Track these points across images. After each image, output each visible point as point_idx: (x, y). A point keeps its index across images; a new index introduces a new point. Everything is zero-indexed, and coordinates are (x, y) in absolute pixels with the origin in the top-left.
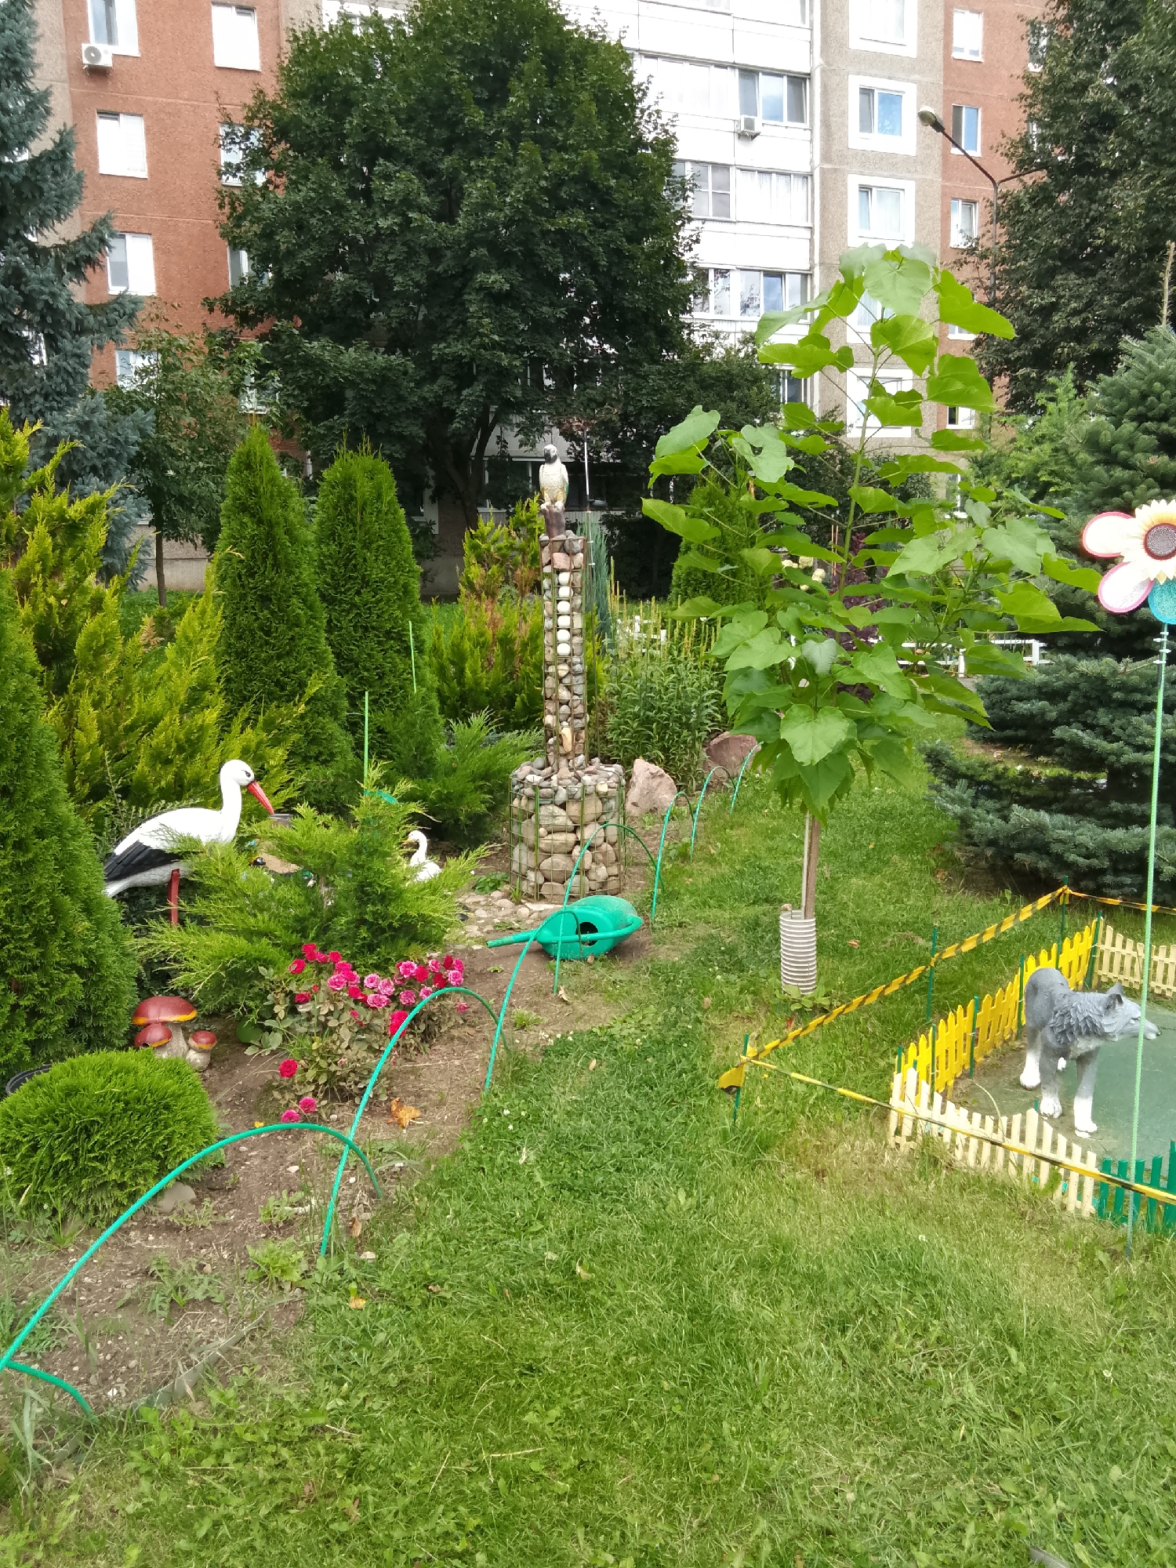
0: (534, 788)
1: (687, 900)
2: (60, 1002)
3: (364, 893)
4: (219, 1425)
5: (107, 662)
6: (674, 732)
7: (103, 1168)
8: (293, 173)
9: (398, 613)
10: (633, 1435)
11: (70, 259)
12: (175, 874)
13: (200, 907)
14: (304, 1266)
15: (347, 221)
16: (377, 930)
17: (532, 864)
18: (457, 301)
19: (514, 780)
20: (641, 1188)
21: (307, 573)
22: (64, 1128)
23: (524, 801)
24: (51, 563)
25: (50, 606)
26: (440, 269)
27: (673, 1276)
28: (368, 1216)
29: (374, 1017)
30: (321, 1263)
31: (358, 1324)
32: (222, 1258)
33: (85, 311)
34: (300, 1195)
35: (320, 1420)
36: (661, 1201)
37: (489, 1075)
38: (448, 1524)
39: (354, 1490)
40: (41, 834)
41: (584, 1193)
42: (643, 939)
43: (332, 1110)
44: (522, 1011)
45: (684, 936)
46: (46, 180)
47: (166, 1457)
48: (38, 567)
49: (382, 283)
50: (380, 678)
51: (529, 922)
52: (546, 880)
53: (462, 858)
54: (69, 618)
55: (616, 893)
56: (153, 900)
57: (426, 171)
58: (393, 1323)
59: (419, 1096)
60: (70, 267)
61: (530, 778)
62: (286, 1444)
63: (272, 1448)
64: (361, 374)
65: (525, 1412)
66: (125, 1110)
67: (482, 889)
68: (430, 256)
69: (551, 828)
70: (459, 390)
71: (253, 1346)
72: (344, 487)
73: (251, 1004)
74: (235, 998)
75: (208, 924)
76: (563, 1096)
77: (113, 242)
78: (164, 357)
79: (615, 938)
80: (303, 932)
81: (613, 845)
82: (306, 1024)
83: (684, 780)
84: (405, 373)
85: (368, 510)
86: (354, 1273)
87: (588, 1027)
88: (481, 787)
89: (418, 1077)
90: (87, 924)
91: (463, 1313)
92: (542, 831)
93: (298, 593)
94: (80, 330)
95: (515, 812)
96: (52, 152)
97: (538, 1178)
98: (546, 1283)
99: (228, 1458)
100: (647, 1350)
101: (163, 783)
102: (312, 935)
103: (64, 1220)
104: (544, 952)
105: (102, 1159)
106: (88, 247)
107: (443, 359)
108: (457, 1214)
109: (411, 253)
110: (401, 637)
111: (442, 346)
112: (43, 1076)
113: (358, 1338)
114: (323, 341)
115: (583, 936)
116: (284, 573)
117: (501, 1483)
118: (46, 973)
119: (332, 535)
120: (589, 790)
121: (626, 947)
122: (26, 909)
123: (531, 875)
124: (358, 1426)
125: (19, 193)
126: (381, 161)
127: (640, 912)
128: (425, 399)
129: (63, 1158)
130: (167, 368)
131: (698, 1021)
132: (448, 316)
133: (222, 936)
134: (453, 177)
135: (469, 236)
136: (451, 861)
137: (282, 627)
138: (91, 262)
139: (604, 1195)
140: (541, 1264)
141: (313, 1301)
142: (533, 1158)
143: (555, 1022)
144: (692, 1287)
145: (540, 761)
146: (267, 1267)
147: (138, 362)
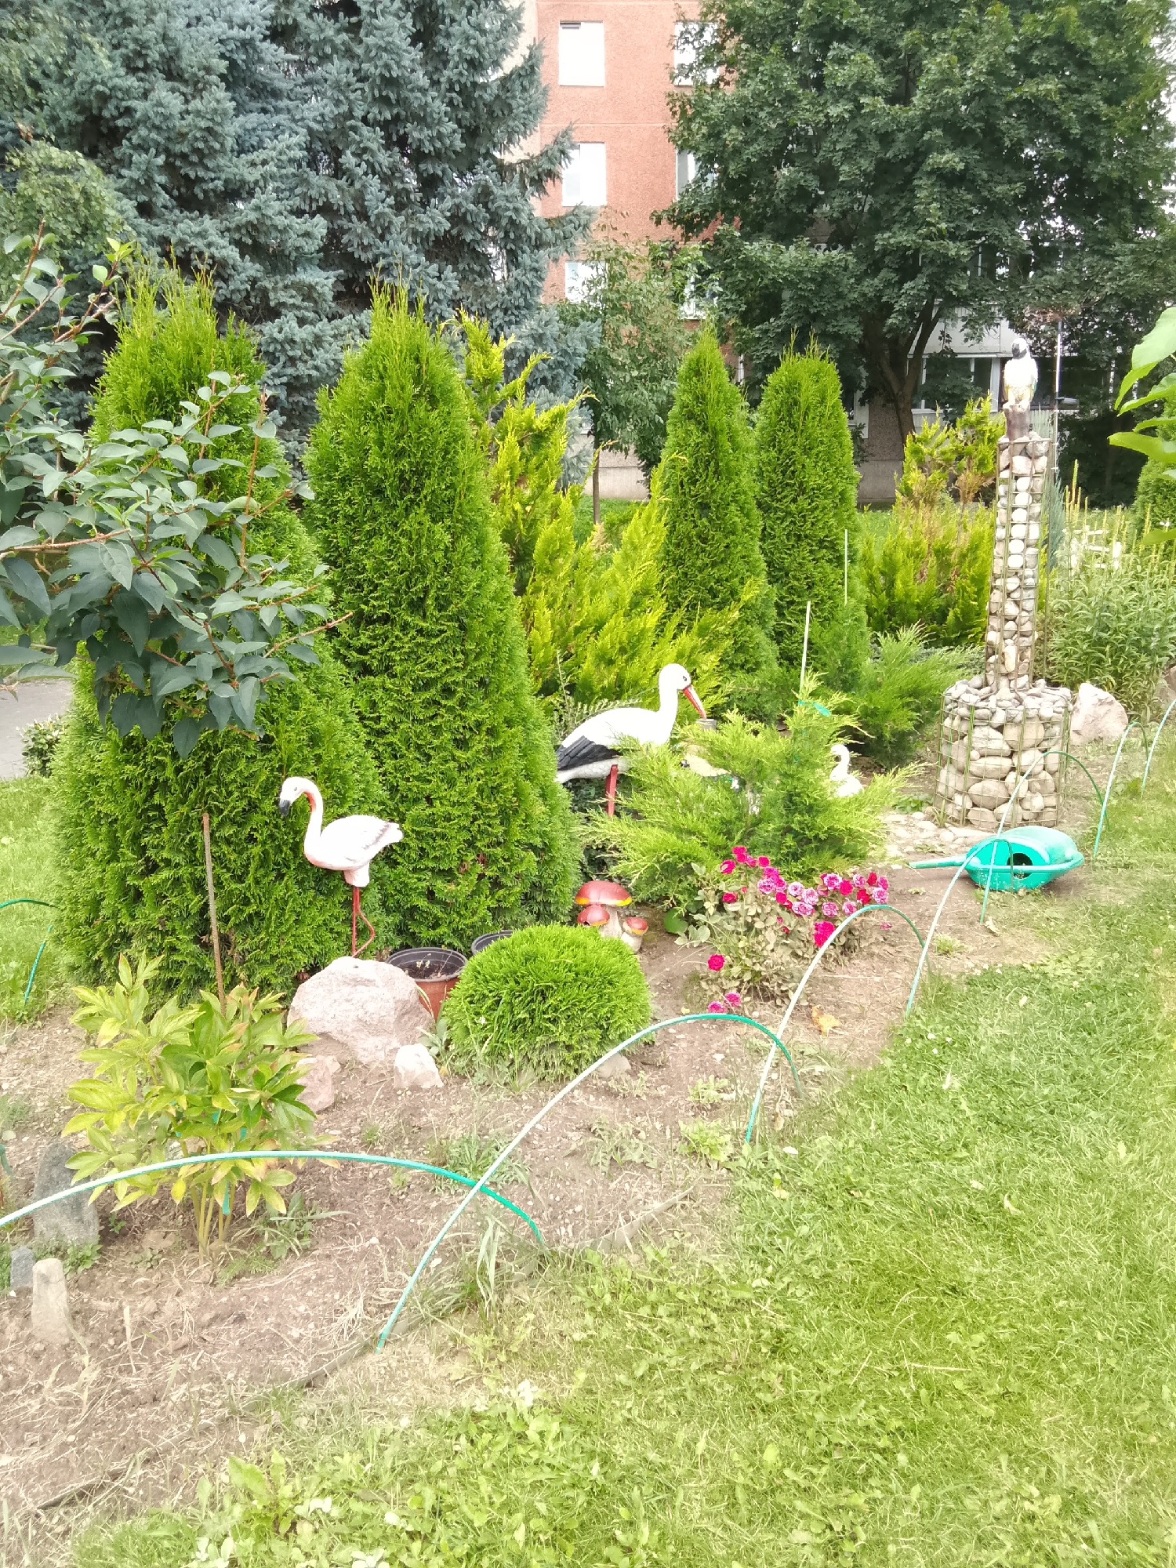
0: (970, 708)
1: (1136, 840)
2: (518, 876)
3: (792, 802)
4: (654, 1280)
5: (561, 566)
6: (1130, 656)
7: (553, 1028)
8: (745, 66)
9: (832, 521)
10: (1062, 1378)
11: (534, 174)
12: (614, 769)
13: (635, 800)
14: (730, 1149)
15: (796, 113)
16: (802, 840)
17: (960, 787)
18: (906, 187)
19: (948, 699)
20: (1077, 1134)
21: (747, 481)
22: (525, 989)
23: (957, 721)
24: (519, 470)
25: (516, 512)
26: (889, 155)
27: (1111, 1229)
28: (788, 1112)
29: (798, 923)
30: (746, 1149)
31: (782, 1213)
32: (654, 1128)
33: (545, 225)
34: (725, 1082)
35: (747, 1295)
36: (1098, 1150)
37: (911, 997)
38: (868, 1418)
39: (779, 1366)
40: (509, 723)
41: (1011, 1128)
42: (1082, 877)
43: (754, 1007)
44: (946, 937)
45: (1130, 878)
46: (514, 97)
47: (608, 1298)
48: (507, 475)
49: (827, 174)
50: (810, 588)
51: (953, 847)
52: (974, 805)
53: (890, 774)
54: (532, 524)
55: (1053, 825)
56: (593, 792)
57: (884, 50)
58: (816, 1218)
59: (838, 1006)
60: (533, 181)
61: (965, 697)
62: (715, 1310)
63: (701, 1311)
64: (800, 273)
65: (947, 1331)
66: (576, 980)
67: (903, 808)
68: (881, 142)
69: (985, 751)
70: (901, 283)
71: (683, 1213)
72: (788, 392)
73: (680, 897)
74: (666, 890)
75: (640, 818)
76: (990, 1029)
77: (572, 153)
78: (611, 267)
79: (1052, 873)
80: (729, 835)
81: (1052, 774)
82: (733, 922)
83: (1136, 709)
84: (846, 268)
85: (811, 415)
86: (778, 1164)
87: (1019, 962)
88: (908, 704)
89: (837, 989)
90: (543, 808)
91: (883, 1222)
92: (974, 754)
93: (736, 502)
94: (539, 244)
95: (945, 731)
96: (522, 68)
97: (964, 1106)
98: (971, 1210)
99: (661, 1311)
100: (1080, 1297)
101: (606, 682)
102: (737, 837)
103: (520, 1069)
104: (970, 879)
105: (554, 1021)
106: (550, 161)
107: (885, 252)
108: (880, 1127)
109: (861, 139)
110: (833, 547)
111: (886, 235)
112: (506, 941)
113: (782, 1226)
114: (764, 242)
115: (1016, 868)
116: (724, 481)
117: (923, 1392)
118: (508, 849)
119: (773, 442)
120: (1032, 713)
121: (1062, 883)
122: (495, 790)
123: (958, 799)
124: (781, 1307)
125: (491, 113)
126: (835, 44)
127: (1081, 849)
128: (864, 295)
129: (522, 1016)
130: (613, 278)
131: (1145, 970)
132: (896, 204)
133: (656, 831)
134: (913, 54)
135: (925, 116)
136: (878, 778)
137: (719, 535)
138: (551, 174)
139: (1034, 1135)
140: (965, 1190)
141: (739, 1183)
142: (957, 1085)
143: (982, 952)
144: (1131, 1242)
145: (977, 680)
146: (698, 1144)
147: (586, 272)
